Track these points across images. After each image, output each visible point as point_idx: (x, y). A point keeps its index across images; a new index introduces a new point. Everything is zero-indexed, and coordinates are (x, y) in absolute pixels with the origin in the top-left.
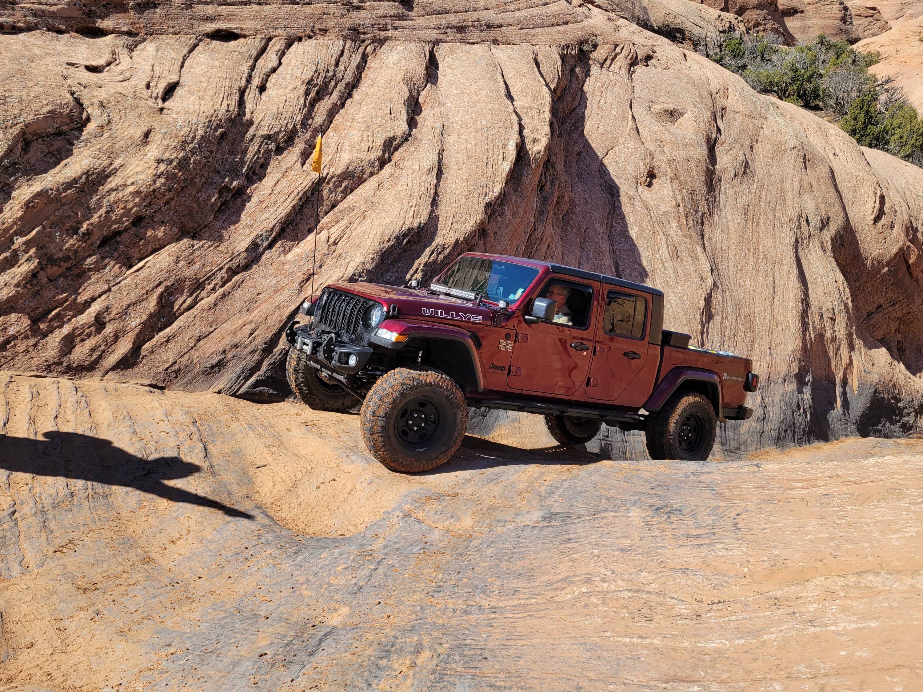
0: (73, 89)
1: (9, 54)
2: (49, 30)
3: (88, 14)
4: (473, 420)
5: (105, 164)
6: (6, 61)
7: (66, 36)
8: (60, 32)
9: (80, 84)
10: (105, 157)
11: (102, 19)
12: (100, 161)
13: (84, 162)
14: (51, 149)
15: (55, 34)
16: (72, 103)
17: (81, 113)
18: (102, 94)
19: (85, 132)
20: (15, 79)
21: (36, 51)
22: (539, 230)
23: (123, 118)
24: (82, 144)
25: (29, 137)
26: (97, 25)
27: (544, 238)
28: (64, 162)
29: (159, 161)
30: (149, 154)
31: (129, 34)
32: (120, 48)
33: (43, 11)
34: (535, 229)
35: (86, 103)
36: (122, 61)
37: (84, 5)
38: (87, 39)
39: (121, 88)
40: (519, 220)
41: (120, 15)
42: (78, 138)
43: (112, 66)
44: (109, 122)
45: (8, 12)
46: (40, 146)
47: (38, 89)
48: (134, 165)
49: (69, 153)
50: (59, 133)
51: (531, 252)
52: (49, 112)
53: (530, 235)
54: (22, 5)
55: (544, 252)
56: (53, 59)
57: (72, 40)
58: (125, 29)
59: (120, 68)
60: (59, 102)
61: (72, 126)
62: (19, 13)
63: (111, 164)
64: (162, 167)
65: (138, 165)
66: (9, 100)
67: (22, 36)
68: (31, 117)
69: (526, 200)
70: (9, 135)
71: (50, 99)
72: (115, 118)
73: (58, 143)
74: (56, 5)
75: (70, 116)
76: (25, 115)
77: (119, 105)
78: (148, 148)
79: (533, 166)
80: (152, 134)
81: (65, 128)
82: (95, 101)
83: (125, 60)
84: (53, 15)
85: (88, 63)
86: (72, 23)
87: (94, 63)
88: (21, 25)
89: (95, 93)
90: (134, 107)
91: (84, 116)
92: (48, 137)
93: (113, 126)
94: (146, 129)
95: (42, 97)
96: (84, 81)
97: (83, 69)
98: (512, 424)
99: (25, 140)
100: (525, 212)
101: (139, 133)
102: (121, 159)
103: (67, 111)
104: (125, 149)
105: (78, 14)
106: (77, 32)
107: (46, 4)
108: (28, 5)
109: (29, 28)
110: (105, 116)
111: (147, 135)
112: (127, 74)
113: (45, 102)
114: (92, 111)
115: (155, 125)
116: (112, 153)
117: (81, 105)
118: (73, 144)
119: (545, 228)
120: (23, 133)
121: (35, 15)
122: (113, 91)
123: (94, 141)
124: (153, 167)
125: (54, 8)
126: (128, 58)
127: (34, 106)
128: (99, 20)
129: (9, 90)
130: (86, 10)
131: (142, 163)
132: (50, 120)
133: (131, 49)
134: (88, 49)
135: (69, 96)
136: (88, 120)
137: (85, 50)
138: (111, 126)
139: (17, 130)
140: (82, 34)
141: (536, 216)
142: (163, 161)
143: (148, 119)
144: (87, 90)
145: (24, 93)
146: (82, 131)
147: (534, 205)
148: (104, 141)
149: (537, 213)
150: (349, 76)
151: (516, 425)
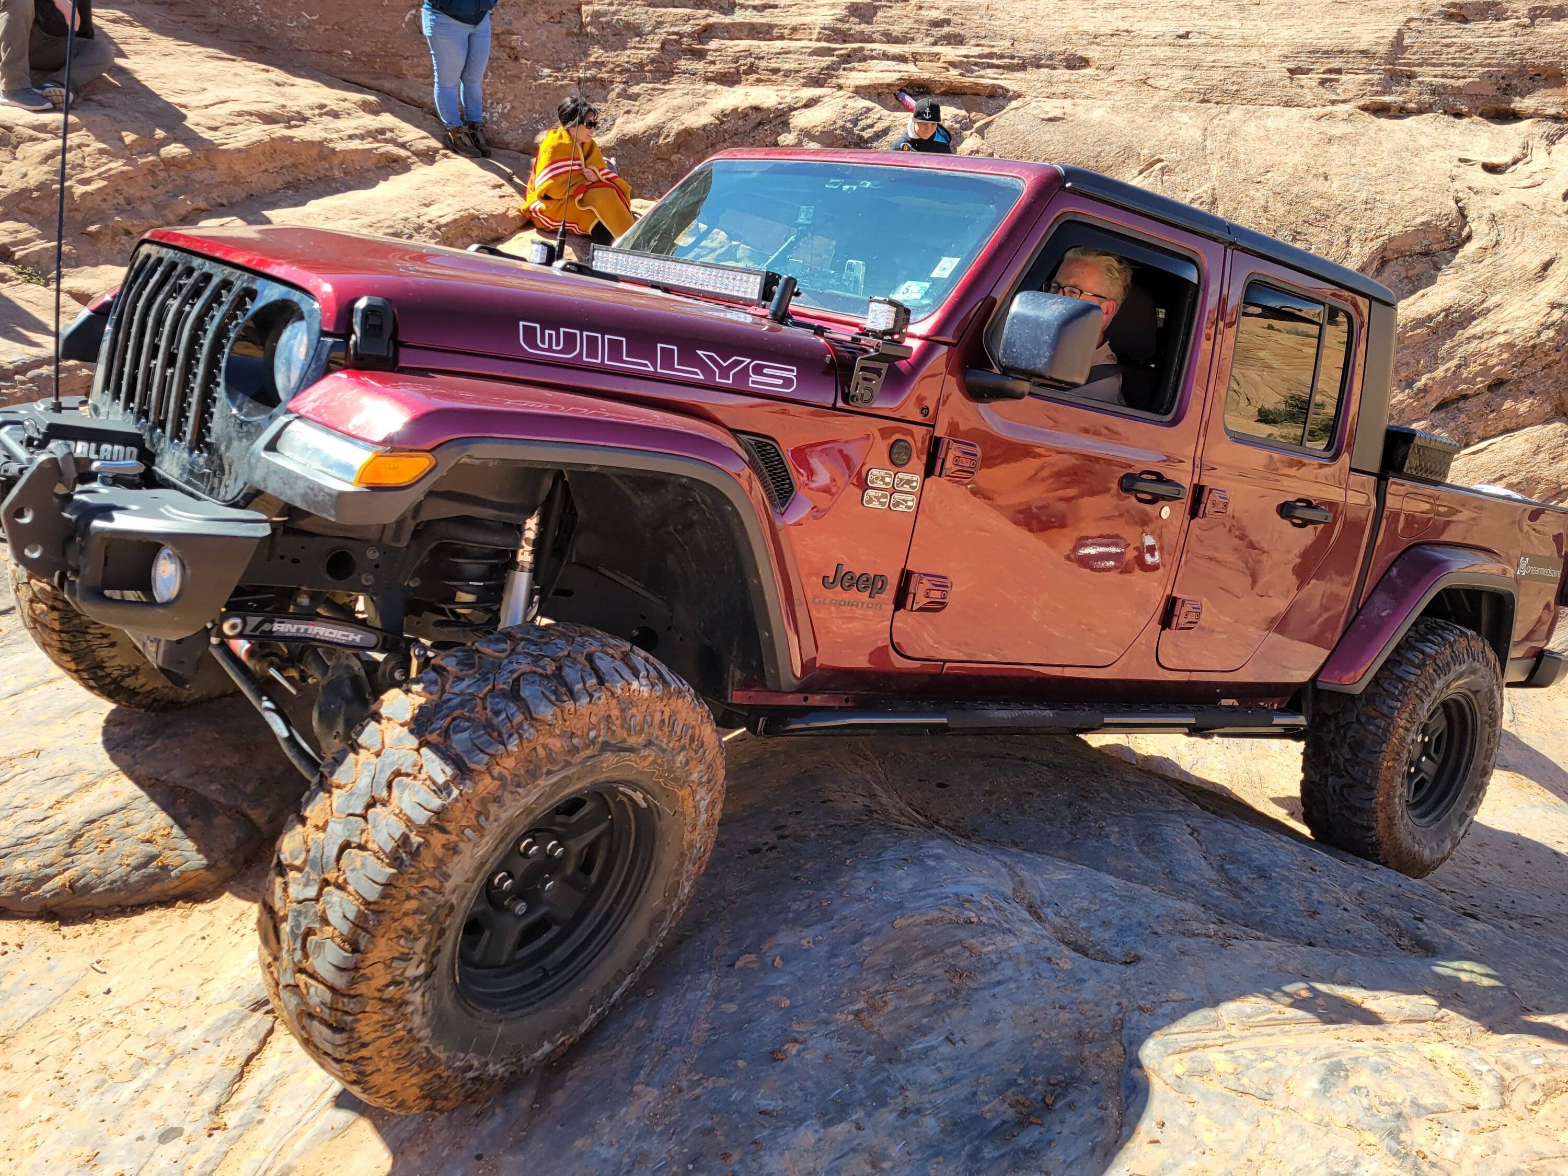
0: (1461, 195)
1: (1390, 145)
2: (1445, 113)
3: (1505, 89)
5: (1476, 300)
6: (1385, 154)
7: (1466, 120)
8: (1459, 115)
9: (1470, 188)
10: (1479, 291)
11: (1523, 96)
12: (1469, 296)
13: (1448, 295)
14: (1410, 273)
15: (1452, 118)
16: (1455, 214)
17: (1462, 228)
18: (1496, 204)
19: (1460, 254)
20: (1391, 178)
21: (1423, 141)
23: (1518, 240)
24: (1451, 271)
25: (1389, 254)
26: (1512, 106)
28: (1421, 292)
29: (1554, 306)
30: (1542, 294)
31: (1556, 118)
32: (1537, 139)
33: (1444, 86)
35: (1471, 214)
36: (1534, 158)
37: (1503, 78)
38: (1493, 126)
39: (1526, 196)
41: (1550, 91)
42: (1449, 262)
43: (1519, 165)
44: (1497, 243)
45: (1400, 89)
46: (1398, 268)
47: (1417, 193)
48: (1516, 306)
49: (1432, 281)
50: (1426, 254)
52: (1423, 224)
54: (1420, 79)
56: (1443, 153)
57: (1473, 127)
58: (1552, 111)
59: (1531, 167)
60: (1438, 211)
61: (1446, 245)
62: (1413, 90)
63: (1483, 302)
64: (1557, 314)
65: (1521, 308)
66: (1378, 204)
67: (1410, 121)
68: (1400, 228)
70: (1367, 251)
71: (1429, 206)
72: (1507, 239)
73: (1421, 266)
74: (1464, 77)
75: (1447, 232)
76: (1392, 226)
77: (1518, 222)
78: (1543, 284)
80: (1555, 265)
81: (1435, 247)
82: (1486, 214)
83: (1539, 158)
84: (1457, 92)
85: (1487, 160)
86: (1477, 103)
87: (1496, 160)
88: (1412, 105)
89: (1488, 202)
90: (1537, 225)
91: (1465, 233)
92: (1411, 256)
93: (1501, 250)
94: (1547, 258)
95: (1418, 203)
96: (1476, 185)
97: (1478, 167)
99: (1382, 258)
101: (1535, 263)
102: (1499, 296)
103: (1445, 224)
104: (1508, 284)
105: (1490, 90)
106: (1481, 115)
107: (1452, 77)
108: (1428, 79)
109: (1420, 111)
110: (1493, 236)
111: (1546, 266)
112: (1538, 178)
113: (1421, 210)
114: (1477, 226)
115: (1563, 253)
116: (1489, 286)
117: (1464, 217)
118: (1439, 270)
120: (1384, 248)
121: (1433, 93)
122: (1513, 201)
123: (1468, 267)
124: (1544, 312)
125: (1460, 83)
126: (1546, 154)
127: (1406, 215)
128: (1518, 98)
129: (1381, 193)
130: (1503, 83)
131: (1527, 305)
132: (1420, 234)
133: (1551, 140)
134: (1491, 140)
135: (1452, 204)
136: (1469, 238)
137: (1487, 141)
138: (1497, 249)
139: (1378, 243)
140: (1487, 118)
142: (1560, 305)
143: (1554, 244)
144: (1478, 197)
145: (1398, 196)
146: (1457, 252)
148: (1483, 270)
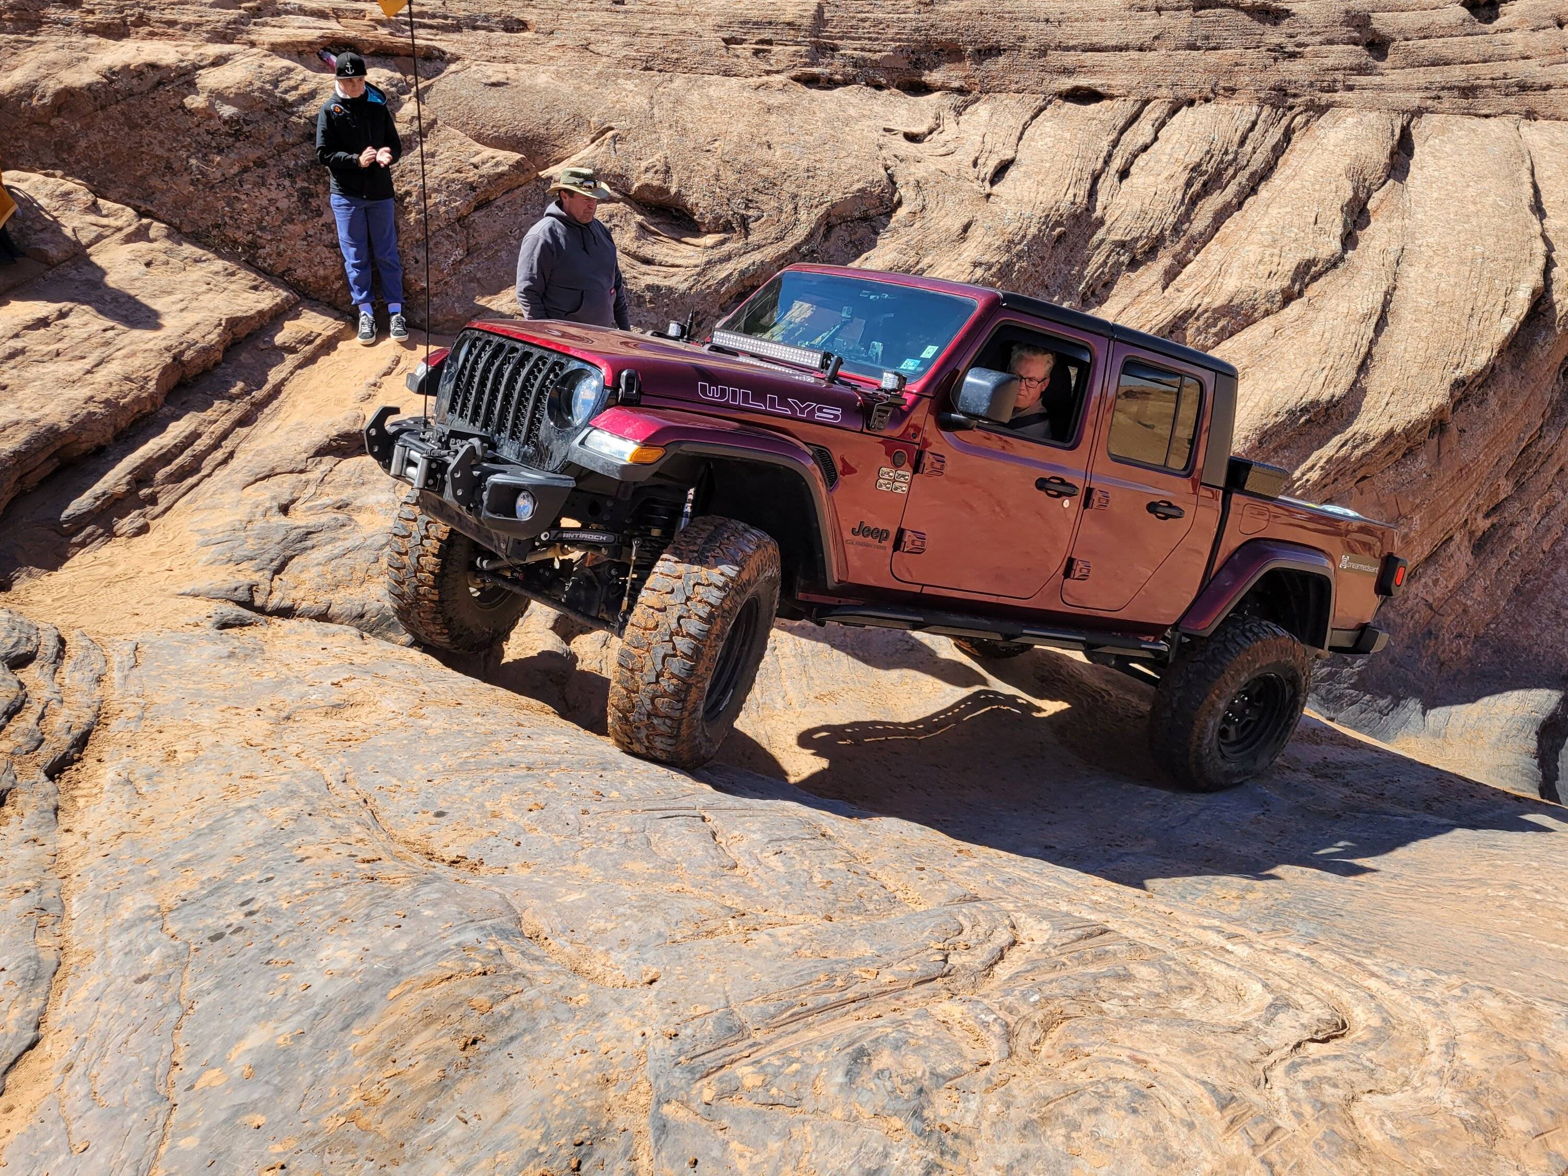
0: (889, 162)
1: (823, 115)
2: (867, 85)
3: (916, 63)
4: (1363, 715)
5: (912, 261)
6: (819, 123)
7: (886, 92)
8: (879, 87)
9: (895, 156)
10: (913, 253)
11: (931, 71)
12: (906, 258)
13: (888, 257)
14: (853, 237)
15: (873, 90)
16: (885, 181)
17: (893, 194)
18: (919, 171)
19: (894, 219)
20: (827, 147)
21: (852, 111)
22: (1548, 439)
23: (940, 204)
24: (888, 234)
25: (833, 220)
26: (923, 79)
27: (1555, 456)
28: (865, 255)
29: (976, 265)
30: (965, 254)
31: (960, 91)
32: (947, 111)
33: (864, 60)
34: (1540, 437)
35: (900, 181)
36: (946, 128)
37: (913, 52)
38: (909, 97)
39: (942, 164)
40: (1511, 416)
41: (952, 66)
42: (885, 226)
43: (935, 134)
44: (924, 208)
45: (826, 61)
46: (842, 233)
47: (851, 161)
48: (945, 266)
49: (872, 245)
50: (865, 218)
51: (1525, 474)
52: (859, 190)
53: (1529, 446)
54: (842, 52)
55: (1550, 479)
56: (869, 123)
57: (892, 99)
58: (956, 84)
59: (944, 137)
60: (871, 178)
61: (881, 210)
62: (838, 62)
63: (918, 263)
64: (979, 272)
65: (949, 267)
66: (819, 172)
67: (838, 92)
68: (840, 195)
69: (1533, 385)
70: (813, 217)
71: (863, 174)
72: (931, 205)
73: (862, 230)
74: (880, 51)
75: (880, 198)
76: (833, 193)
77: (939, 187)
78: (965, 245)
79: (1559, 330)
80: (973, 227)
81: (872, 212)
82: (911, 179)
83: (950, 126)
84: (876, 65)
85: (907, 130)
86: (894, 76)
87: (915, 130)
88: (838, 77)
89: (912, 170)
90: (955, 191)
91: (896, 199)
92: (852, 221)
93: (927, 213)
94: (966, 220)
95: (853, 171)
96: (901, 153)
97: (900, 137)
98: (1431, 739)
99: (827, 224)
100: (1526, 405)
101: (957, 226)
102: (930, 258)
103: (878, 190)
104: (937, 245)
105: (903, 64)
106: (898, 87)
107: (870, 51)
108: (849, 52)
109: (846, 83)
110: (919, 201)
111: (966, 228)
112: (951, 146)
113: (856, 177)
114: (905, 192)
115: (978, 215)
116: (921, 248)
117: (894, 183)
118: (878, 234)
119: (1561, 438)
120: (828, 214)
121: (855, 65)
122: (933, 168)
123: (902, 231)
124: (968, 271)
125: (877, 56)
126: (955, 124)
127: (845, 182)
128: (927, 72)
129: (820, 161)
130: (914, 57)
131: (954, 265)
132: (858, 201)
133: (959, 111)
134: (909, 110)
135: (882, 171)
136: (900, 203)
137: (905, 112)
138: (926, 213)
139: (822, 210)
140: (903, 90)
141: (1547, 416)
142: (980, 264)
143: (970, 207)
144: (903, 165)
145: (835, 164)
146: (891, 217)
147: (1548, 396)
148: (914, 234)
149: (1549, 409)
150: (1258, 162)
151: (1439, 742)
